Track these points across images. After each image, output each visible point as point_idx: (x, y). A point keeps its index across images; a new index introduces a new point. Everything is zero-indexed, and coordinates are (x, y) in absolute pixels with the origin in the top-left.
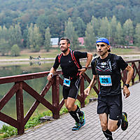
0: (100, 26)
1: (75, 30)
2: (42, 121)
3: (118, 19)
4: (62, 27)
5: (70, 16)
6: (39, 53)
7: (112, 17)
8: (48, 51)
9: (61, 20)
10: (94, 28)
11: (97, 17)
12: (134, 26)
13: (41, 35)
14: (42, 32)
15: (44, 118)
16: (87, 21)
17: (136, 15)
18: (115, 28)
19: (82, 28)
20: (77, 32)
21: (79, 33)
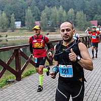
0: (51, 13)
1: (33, 16)
2: (8, 82)
3: (64, 8)
4: (24, 13)
5: (29, 6)
6: (7, 33)
7: (59, 6)
8: (13, 31)
9: (23, 8)
10: (47, 14)
11: (49, 6)
12: (75, 13)
13: (7, 19)
14: (9, 17)
15: (10, 80)
16: (42, 9)
17: (76, 5)
18: (62, 15)
19: (38, 15)
20: (35, 17)
21: (36, 18)
